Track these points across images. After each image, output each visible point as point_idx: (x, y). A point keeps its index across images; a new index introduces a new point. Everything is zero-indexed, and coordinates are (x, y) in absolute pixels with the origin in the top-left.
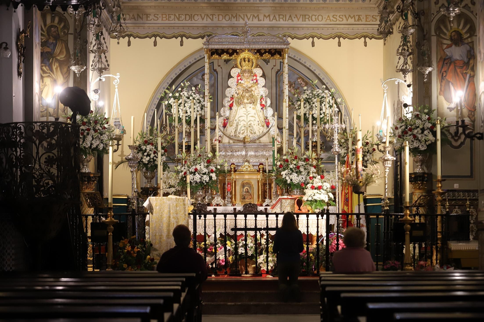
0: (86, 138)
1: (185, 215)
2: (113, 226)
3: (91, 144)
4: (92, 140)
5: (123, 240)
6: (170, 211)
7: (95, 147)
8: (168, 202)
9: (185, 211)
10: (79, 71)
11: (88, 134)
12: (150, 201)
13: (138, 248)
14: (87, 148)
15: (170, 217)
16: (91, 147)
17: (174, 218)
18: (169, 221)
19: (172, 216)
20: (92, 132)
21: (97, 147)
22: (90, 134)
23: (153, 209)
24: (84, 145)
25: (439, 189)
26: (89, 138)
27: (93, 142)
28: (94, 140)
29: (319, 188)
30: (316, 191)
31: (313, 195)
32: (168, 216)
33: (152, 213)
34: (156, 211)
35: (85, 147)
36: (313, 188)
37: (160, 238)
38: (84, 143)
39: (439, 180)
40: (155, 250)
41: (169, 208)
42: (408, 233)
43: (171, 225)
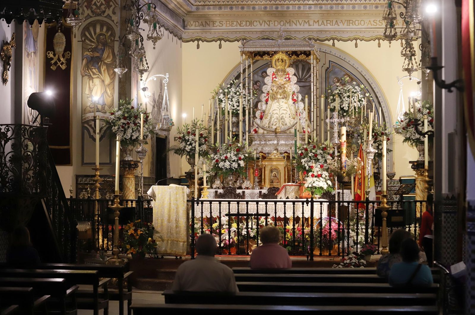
0: (127, 131)
1: (184, 202)
2: (119, 211)
3: (132, 136)
4: (133, 132)
5: (129, 223)
6: (170, 199)
7: (135, 138)
8: (169, 190)
9: (184, 198)
10: (122, 73)
11: (129, 127)
12: (153, 189)
13: (141, 231)
14: (127, 139)
15: (170, 203)
16: (131, 138)
17: (174, 204)
18: (170, 207)
19: (172, 203)
20: (132, 125)
21: (137, 138)
22: (130, 127)
23: (156, 197)
24: (125, 136)
25: (426, 178)
26: (130, 130)
27: (133, 134)
28: (134, 132)
29: (319, 176)
30: (316, 179)
31: (313, 182)
32: (169, 202)
33: (155, 200)
34: (158, 198)
35: (125, 138)
36: (313, 176)
37: (162, 222)
38: (125, 135)
39: (426, 169)
40: (157, 232)
41: (170, 196)
42: (385, 219)
43: (171, 211)
